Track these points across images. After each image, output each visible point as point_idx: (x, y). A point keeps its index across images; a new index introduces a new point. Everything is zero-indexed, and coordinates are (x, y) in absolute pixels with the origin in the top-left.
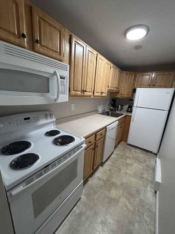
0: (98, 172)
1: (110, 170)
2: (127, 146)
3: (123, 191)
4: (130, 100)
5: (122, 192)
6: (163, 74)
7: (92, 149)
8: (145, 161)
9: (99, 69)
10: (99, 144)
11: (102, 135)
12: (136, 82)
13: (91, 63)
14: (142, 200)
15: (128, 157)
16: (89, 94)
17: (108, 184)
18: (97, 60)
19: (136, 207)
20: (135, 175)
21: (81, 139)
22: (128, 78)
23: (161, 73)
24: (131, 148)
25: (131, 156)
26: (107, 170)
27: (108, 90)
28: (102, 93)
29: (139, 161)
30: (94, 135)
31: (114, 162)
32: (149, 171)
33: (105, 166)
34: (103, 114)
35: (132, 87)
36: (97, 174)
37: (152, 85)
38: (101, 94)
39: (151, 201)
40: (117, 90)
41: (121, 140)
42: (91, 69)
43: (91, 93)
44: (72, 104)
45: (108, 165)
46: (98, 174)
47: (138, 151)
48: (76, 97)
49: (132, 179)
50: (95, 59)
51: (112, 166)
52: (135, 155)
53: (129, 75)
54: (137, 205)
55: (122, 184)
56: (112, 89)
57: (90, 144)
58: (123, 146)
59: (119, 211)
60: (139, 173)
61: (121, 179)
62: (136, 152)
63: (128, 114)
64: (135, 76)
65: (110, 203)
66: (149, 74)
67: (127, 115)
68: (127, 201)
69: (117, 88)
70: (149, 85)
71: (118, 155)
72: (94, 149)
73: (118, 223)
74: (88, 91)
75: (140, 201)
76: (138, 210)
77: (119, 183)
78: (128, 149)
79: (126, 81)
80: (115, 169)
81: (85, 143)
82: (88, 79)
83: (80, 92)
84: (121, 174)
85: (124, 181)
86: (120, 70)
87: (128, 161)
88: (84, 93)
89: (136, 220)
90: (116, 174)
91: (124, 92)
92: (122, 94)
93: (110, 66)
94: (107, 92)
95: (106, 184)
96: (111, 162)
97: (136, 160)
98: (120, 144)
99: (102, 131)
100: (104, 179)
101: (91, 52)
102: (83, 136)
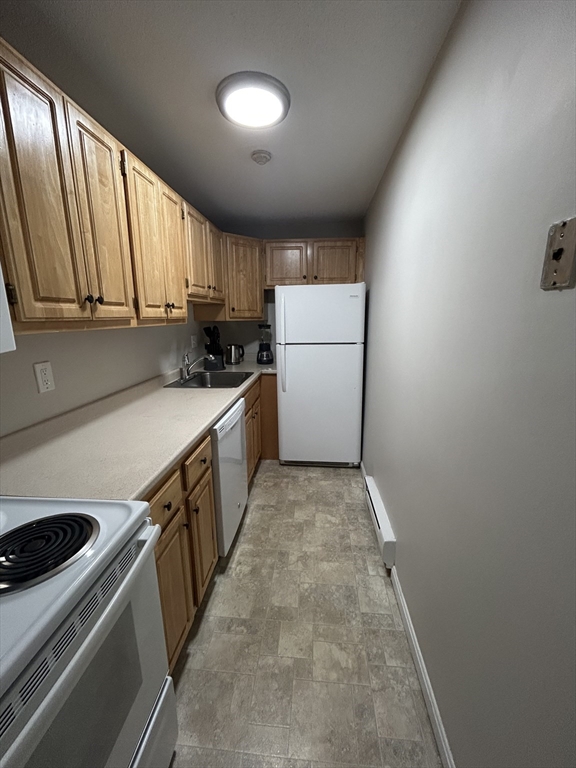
0: (216, 602)
1: (254, 571)
2: (281, 469)
3: (314, 621)
4: (261, 326)
5: (310, 628)
6: (332, 247)
7: (179, 530)
8: (339, 496)
9: (142, 216)
10: (199, 496)
11: (204, 461)
12: (268, 269)
13: (101, 181)
14: (367, 614)
15: (295, 504)
16: (119, 312)
17: (262, 625)
18: (124, 174)
19: (361, 647)
20: (329, 552)
21: (128, 509)
22: (241, 255)
23: (326, 244)
24: (294, 471)
25: (302, 498)
26: (245, 575)
27: (189, 296)
28: (168, 306)
29: (327, 504)
30: (178, 473)
31: (259, 538)
32: (357, 519)
33: (234, 566)
34: (183, 382)
35: (261, 285)
36: (213, 612)
37: (311, 277)
38: (166, 312)
39: (387, 604)
40: (217, 295)
41: (260, 459)
42: (106, 206)
43: (124, 308)
44: (38, 367)
45: (242, 559)
46: (217, 610)
47: (315, 473)
48: (56, 328)
49: (325, 566)
50: (118, 172)
51: (258, 556)
52: (311, 490)
53: (244, 245)
54: (361, 642)
55: (303, 600)
56: (202, 291)
57: (168, 514)
58: (269, 474)
59: (321, 696)
60: (337, 538)
61: (295, 583)
62: (309, 479)
63: (265, 371)
64: (263, 251)
65: (287, 689)
66: (299, 245)
67: (262, 375)
68: (334, 646)
69: (214, 288)
70: (305, 277)
71: (263, 509)
72: (188, 526)
73: (330, 741)
74: (113, 300)
75: (364, 623)
76: (368, 654)
77: (292, 601)
78: (287, 477)
79: (238, 265)
80: (269, 561)
81: (148, 519)
82: (104, 250)
83: (74, 306)
84: (291, 568)
85: (306, 586)
86: (214, 229)
87: (300, 516)
88: (93, 310)
89: (374, 691)
90: (275, 575)
91: (240, 303)
92: (233, 309)
93: (178, 208)
94: (185, 303)
95: (255, 632)
96: (249, 541)
97: (316, 503)
98: (260, 470)
99: (202, 446)
100: (244, 616)
101: (93, 135)
102: (134, 495)
